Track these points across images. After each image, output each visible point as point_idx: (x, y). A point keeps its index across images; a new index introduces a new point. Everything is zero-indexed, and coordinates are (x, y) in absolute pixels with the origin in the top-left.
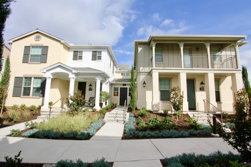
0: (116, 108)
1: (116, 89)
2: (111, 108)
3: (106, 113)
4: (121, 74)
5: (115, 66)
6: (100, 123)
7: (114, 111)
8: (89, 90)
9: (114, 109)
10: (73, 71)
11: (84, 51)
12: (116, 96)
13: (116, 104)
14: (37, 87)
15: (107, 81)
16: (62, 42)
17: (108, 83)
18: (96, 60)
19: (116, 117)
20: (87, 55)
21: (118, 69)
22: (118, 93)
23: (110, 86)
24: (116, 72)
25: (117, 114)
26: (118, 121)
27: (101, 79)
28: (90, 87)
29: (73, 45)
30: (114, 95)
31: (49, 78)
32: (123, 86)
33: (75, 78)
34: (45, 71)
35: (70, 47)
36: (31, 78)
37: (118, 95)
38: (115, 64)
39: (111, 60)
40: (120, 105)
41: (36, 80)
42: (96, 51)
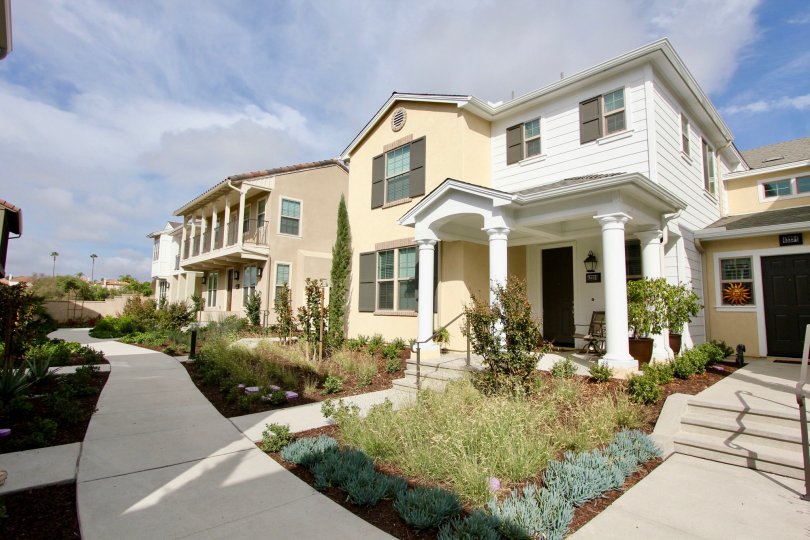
0: (741, 371)
1: (735, 270)
2: (710, 370)
3: (671, 399)
4: (761, 189)
5: (720, 151)
6: (620, 456)
7: (724, 391)
8: (588, 281)
9: (725, 374)
10: (494, 199)
11: (547, 117)
12: (737, 302)
13: (741, 349)
14: (408, 278)
15: (673, 226)
16: (460, 104)
17: (681, 242)
18: (601, 136)
19: (741, 431)
20: (560, 128)
21: (740, 167)
22: (749, 287)
23: (695, 255)
24: (728, 184)
25: (746, 411)
26: (759, 465)
27: (627, 217)
28: (590, 266)
29: (501, 103)
30: (727, 301)
31: (426, 241)
32: (782, 244)
33: (507, 230)
34: (411, 220)
35: (489, 118)
36: (391, 252)
37: (750, 300)
38: (715, 143)
39: (685, 121)
40: (770, 353)
41: (403, 256)
42: (596, 99)
